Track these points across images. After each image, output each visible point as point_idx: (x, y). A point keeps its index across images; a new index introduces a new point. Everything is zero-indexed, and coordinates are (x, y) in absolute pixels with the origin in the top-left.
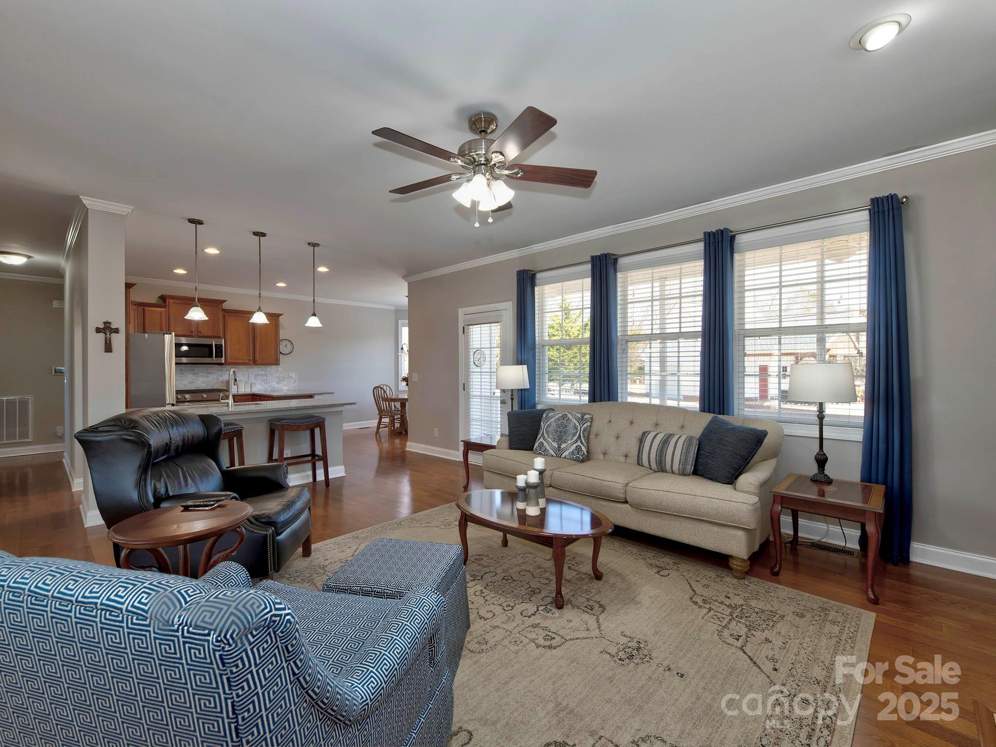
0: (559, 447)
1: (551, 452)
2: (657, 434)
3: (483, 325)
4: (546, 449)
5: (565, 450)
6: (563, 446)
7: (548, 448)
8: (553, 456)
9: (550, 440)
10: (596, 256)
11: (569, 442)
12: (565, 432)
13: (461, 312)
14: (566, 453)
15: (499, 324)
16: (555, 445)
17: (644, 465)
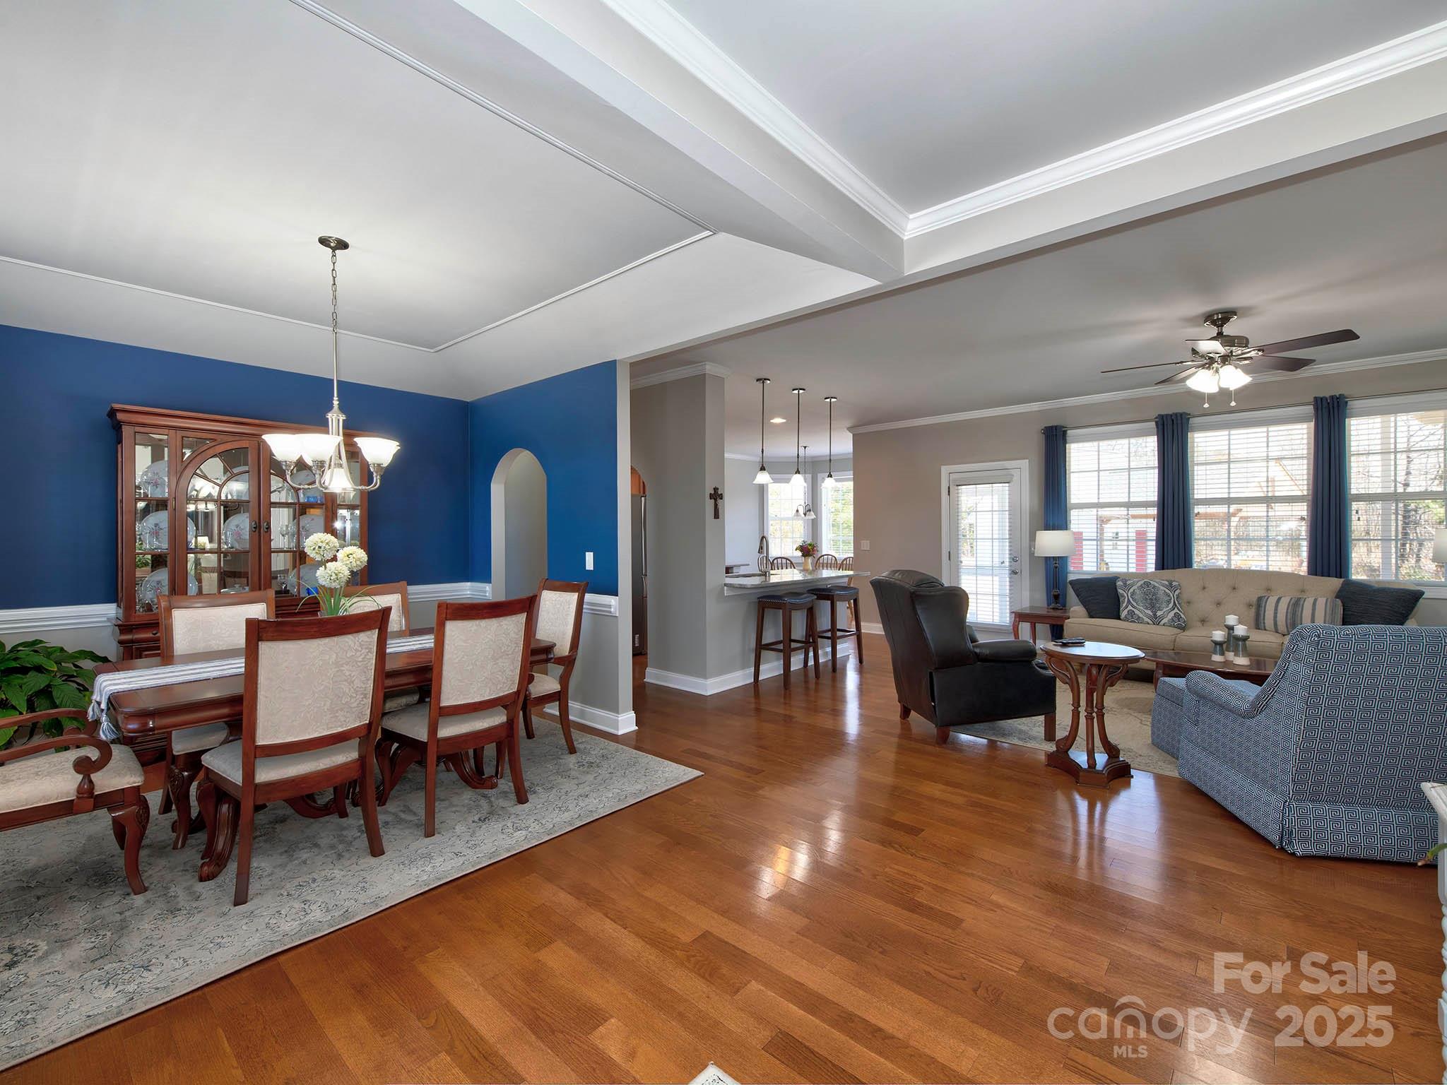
0: (1155, 615)
1: (1146, 620)
2: (1279, 599)
3: (978, 486)
4: (1139, 617)
5: (1162, 618)
6: (1159, 613)
7: (1141, 615)
8: (1148, 624)
9: (1141, 608)
10: (1167, 415)
11: (1165, 610)
12: (1156, 599)
13: (945, 470)
14: (1165, 620)
15: (1007, 485)
16: (1149, 612)
17: (1267, 628)
